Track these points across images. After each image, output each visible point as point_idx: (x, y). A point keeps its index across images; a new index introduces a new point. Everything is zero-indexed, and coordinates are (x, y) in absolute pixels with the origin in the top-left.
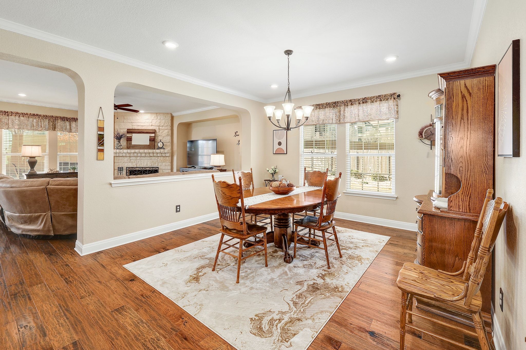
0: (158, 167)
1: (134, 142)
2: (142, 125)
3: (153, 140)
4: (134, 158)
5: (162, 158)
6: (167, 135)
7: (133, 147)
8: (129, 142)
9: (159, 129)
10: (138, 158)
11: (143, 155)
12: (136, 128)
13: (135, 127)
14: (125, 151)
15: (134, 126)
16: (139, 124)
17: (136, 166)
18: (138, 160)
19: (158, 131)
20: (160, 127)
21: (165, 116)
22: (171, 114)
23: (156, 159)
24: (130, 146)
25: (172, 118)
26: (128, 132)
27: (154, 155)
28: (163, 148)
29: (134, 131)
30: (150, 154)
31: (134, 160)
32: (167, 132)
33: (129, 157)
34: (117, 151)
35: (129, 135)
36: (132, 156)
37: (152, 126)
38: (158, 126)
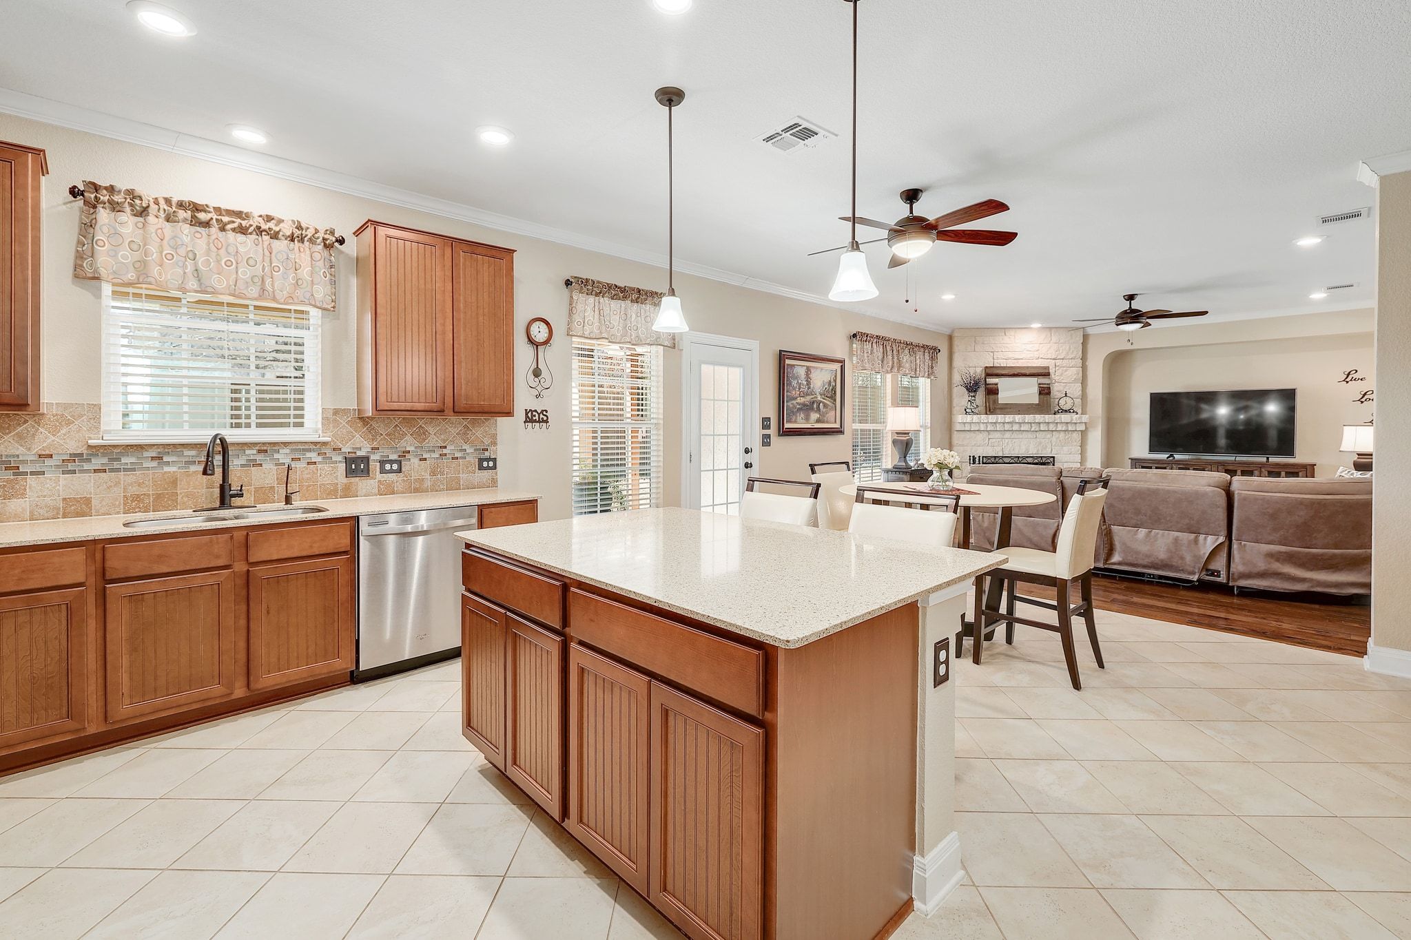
0: (1054, 457)
1: (1003, 398)
2: (1016, 357)
3: (1045, 392)
4: (998, 435)
5: (1063, 434)
6: (1076, 380)
7: (999, 409)
8: (992, 397)
9: (1056, 365)
10: (1008, 434)
11: (1026, 427)
12: (1002, 365)
13: (1001, 361)
14: (983, 418)
15: (998, 358)
16: (1011, 355)
18: (1007, 441)
19: (1052, 371)
20: (1056, 361)
21: (1070, 336)
22: (1083, 330)
23: (1049, 436)
24: (992, 407)
25: (1086, 337)
26: (988, 375)
27: (1048, 426)
28: (1072, 411)
29: (1003, 372)
30: (1040, 427)
31: (997, 440)
32: (1074, 372)
33: (987, 434)
34: (969, 418)
35: (991, 380)
36: (998, 429)
37: (1040, 360)
38: (1054, 359)
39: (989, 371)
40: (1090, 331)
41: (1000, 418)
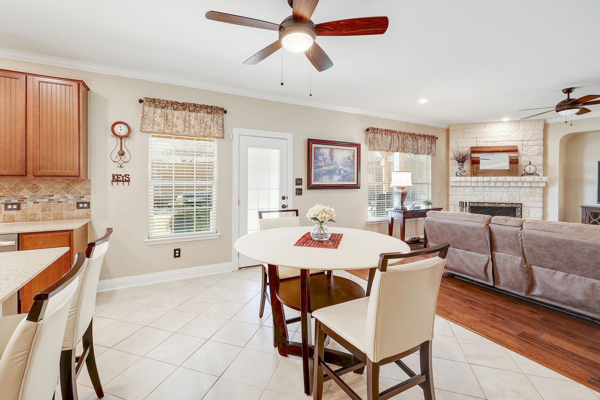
0: (521, 204)
1: (483, 166)
2: (493, 140)
3: (514, 162)
4: (480, 189)
5: (528, 189)
6: (538, 154)
7: (481, 173)
8: (475, 166)
9: (523, 145)
10: (487, 189)
11: (500, 184)
12: (483, 146)
13: (482, 143)
14: (469, 178)
15: (480, 142)
16: (489, 139)
17: (484, 201)
18: (486, 193)
19: (519, 148)
20: (523, 142)
21: (535, 125)
22: (544, 120)
23: (518, 190)
24: (476, 172)
25: (546, 126)
26: (473, 152)
27: (517, 184)
28: (535, 174)
29: (484, 150)
30: (510, 184)
31: (480, 192)
32: (537, 149)
33: (473, 188)
34: (458, 179)
35: (475, 155)
36: (479, 186)
37: (511, 142)
38: (521, 141)
39: (473, 150)
40: (549, 121)
41: (480, 178)
